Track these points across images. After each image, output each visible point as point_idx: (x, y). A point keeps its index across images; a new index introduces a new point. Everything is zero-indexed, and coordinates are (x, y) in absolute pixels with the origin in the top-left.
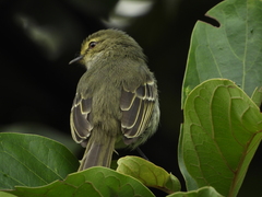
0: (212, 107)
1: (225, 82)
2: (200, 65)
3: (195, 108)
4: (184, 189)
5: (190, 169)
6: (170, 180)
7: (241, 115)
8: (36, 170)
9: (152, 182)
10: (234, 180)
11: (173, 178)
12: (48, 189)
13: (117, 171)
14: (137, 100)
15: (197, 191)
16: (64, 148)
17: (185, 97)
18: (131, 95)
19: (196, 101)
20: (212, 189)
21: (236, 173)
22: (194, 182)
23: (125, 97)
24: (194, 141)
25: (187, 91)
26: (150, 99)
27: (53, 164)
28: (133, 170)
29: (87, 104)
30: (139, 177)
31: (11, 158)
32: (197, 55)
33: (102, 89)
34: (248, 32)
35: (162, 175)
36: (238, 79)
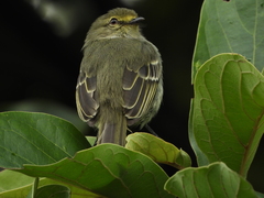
0: (223, 82)
1: (235, 57)
2: (210, 40)
3: (206, 83)
4: (195, 164)
5: (200, 144)
6: (180, 156)
7: (251, 90)
8: (44, 148)
9: (162, 158)
10: (246, 155)
11: (184, 153)
12: (57, 167)
13: (126, 147)
14: (140, 80)
15: (208, 167)
16: (72, 126)
17: (195, 71)
18: (134, 74)
19: (206, 76)
20: (223, 165)
21: (247, 148)
22: (205, 157)
23: (128, 76)
24: (204, 116)
25: (197, 66)
26: (153, 79)
27: (60, 142)
28: (142, 146)
29: (91, 82)
30: (148, 154)
31: (19, 137)
32: (207, 29)
33: (106, 66)
34: (258, 5)
35: (172, 152)
36: (248, 53)
